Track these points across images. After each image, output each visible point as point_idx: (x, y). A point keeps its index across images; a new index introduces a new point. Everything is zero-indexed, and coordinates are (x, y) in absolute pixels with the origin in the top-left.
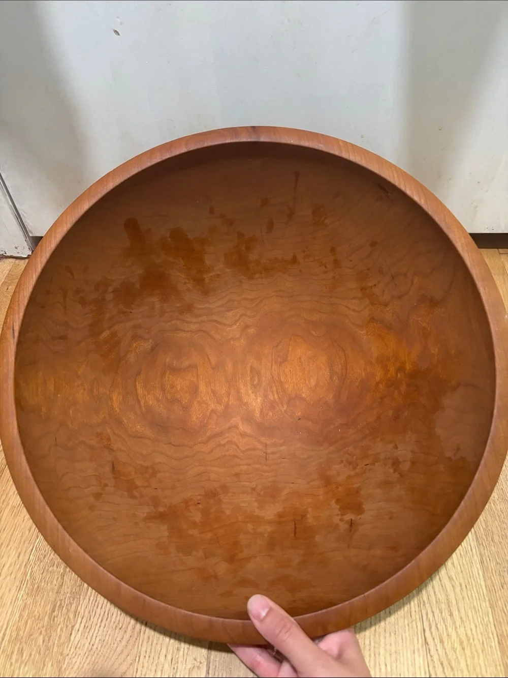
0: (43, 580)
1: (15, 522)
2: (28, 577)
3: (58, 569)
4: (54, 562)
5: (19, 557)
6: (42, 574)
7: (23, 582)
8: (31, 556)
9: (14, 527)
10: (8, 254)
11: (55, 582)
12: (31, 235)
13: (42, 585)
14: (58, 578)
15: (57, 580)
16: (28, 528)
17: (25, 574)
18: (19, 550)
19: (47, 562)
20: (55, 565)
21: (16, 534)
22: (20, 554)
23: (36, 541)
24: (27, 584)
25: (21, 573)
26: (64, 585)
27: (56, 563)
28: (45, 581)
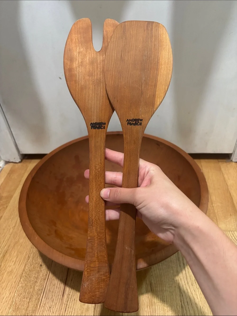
0: (20, 305)
1: (9, 278)
2: (14, 303)
3: (27, 300)
4: (25, 297)
5: (10, 294)
6: (20, 302)
7: (12, 305)
8: (15, 294)
9: (8, 281)
10: (11, 161)
11: (25, 305)
12: (21, 153)
13: (20, 307)
14: (26, 304)
15: (26, 305)
16: (14, 281)
17: (13, 302)
18: (10, 291)
19: (22, 297)
20: (26, 298)
21: (9, 284)
22: (10, 293)
23: (17, 287)
24: (13, 306)
25: (11, 301)
26: (29, 307)
27: (26, 297)
28: (21, 305)
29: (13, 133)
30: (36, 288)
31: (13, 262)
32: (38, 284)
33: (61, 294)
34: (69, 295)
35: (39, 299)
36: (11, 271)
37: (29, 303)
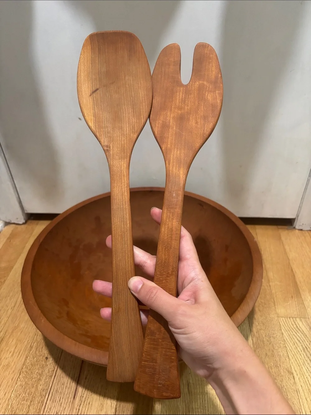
0: (18, 409)
1: (5, 374)
2: (9, 407)
3: (27, 403)
4: (25, 398)
5: (5, 395)
6: (18, 405)
7: (7, 410)
8: (12, 394)
9: (4, 377)
10: (12, 222)
11: (24, 410)
12: (26, 212)
13: (17, 411)
14: (26, 408)
15: (26, 409)
16: (11, 378)
17: (8, 405)
18: (6, 391)
19: (21, 398)
20: (25, 400)
21: (4, 381)
22: (6, 393)
23: (15, 386)
24: (8, 411)
25: (6, 404)
26: (29, 412)
27: (26, 399)
28: (19, 409)
29: (17, 186)
30: (40, 388)
31: (10, 352)
32: (42, 382)
33: (71, 396)
34: (82, 397)
35: (43, 402)
36: (8, 365)
37: (29, 407)
